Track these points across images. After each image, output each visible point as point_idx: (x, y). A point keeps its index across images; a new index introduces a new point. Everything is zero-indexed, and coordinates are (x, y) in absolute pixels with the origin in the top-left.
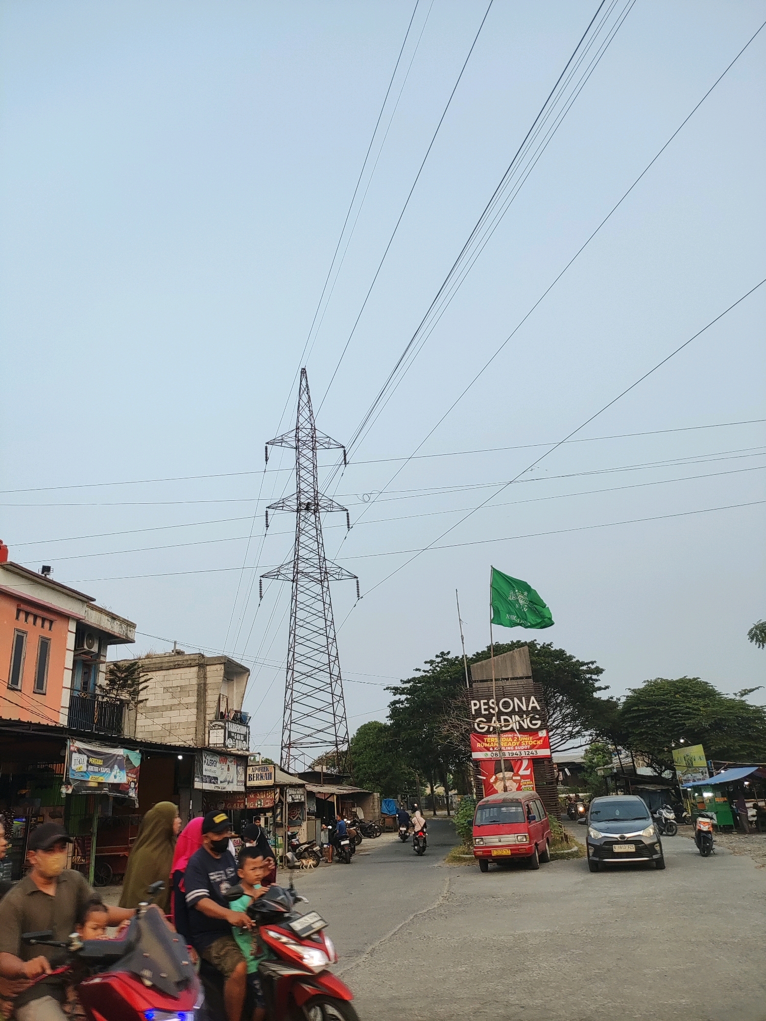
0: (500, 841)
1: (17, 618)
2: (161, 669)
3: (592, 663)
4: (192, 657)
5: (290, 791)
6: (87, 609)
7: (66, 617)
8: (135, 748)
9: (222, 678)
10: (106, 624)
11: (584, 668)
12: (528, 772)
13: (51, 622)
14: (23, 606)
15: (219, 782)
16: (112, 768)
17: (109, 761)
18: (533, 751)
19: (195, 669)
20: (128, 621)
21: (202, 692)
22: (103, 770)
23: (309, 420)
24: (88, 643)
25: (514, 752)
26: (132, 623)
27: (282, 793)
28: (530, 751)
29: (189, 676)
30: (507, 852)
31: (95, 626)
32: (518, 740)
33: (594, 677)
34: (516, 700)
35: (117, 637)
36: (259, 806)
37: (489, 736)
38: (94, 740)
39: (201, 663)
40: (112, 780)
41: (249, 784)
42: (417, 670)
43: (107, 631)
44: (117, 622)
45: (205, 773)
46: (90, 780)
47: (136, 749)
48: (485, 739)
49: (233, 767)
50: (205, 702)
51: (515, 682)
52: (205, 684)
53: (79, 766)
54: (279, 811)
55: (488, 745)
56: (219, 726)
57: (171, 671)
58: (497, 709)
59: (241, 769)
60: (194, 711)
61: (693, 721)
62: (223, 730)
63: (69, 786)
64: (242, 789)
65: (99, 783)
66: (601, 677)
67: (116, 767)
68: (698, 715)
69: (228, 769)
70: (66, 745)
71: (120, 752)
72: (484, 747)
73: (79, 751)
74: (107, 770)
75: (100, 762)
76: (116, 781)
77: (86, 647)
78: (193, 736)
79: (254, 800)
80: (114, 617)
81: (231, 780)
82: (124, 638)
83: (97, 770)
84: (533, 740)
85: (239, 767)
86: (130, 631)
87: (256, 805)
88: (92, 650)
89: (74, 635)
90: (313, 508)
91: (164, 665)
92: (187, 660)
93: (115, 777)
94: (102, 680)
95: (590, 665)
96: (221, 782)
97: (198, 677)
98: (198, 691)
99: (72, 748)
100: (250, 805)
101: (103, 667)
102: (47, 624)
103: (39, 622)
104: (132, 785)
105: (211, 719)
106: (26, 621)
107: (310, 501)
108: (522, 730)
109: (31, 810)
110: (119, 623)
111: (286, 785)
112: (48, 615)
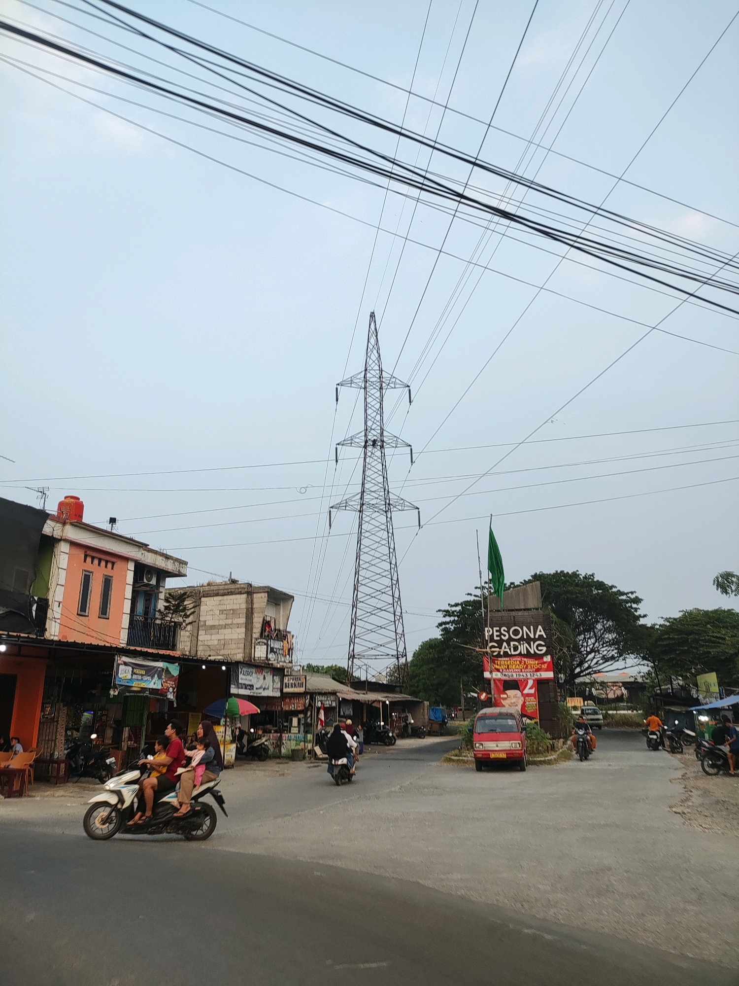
0: (497, 746)
1: (85, 561)
2: (217, 595)
3: (632, 593)
4: (242, 586)
5: (318, 698)
6: (143, 552)
7: (126, 559)
8: (175, 661)
9: (265, 604)
10: (161, 563)
11: (624, 597)
12: (532, 691)
13: (113, 563)
14: (88, 553)
15: (255, 688)
16: (152, 677)
17: (150, 671)
18: (538, 673)
19: (245, 596)
20: (180, 560)
21: (250, 615)
22: (145, 678)
23: (376, 362)
24: (147, 578)
25: (521, 674)
26: (184, 561)
27: (312, 699)
28: (535, 673)
29: (240, 601)
30: (503, 756)
31: (151, 565)
32: (525, 663)
33: (634, 606)
34: (525, 628)
35: (170, 573)
36: (293, 709)
37: (499, 659)
38: (138, 656)
39: (250, 591)
40: (151, 686)
41: (285, 690)
42: (468, 594)
43: (162, 568)
44: (171, 561)
45: (240, 681)
46: (134, 685)
47: (176, 663)
48: (496, 662)
49: (269, 677)
50: (252, 623)
51: (526, 613)
52: (252, 608)
53: (125, 675)
54: (309, 714)
55: (498, 667)
56: (262, 643)
57: (225, 597)
58: (507, 636)
59: (277, 679)
60: (243, 630)
61: (718, 650)
62: (265, 647)
63: (116, 690)
64: (278, 694)
65: (142, 688)
66: (640, 606)
67: (156, 676)
68: (724, 644)
69: (264, 678)
70: (114, 659)
71: (160, 664)
72: (495, 668)
73: (125, 664)
74: (149, 678)
75: (143, 672)
76: (155, 687)
77: (145, 581)
78: (241, 651)
79: (289, 704)
80: (167, 557)
81: (266, 687)
82: (177, 573)
83: (140, 678)
84: (538, 664)
85: (275, 677)
86: (182, 567)
87: (291, 707)
88: (151, 583)
89: (133, 572)
90: (379, 444)
91: (220, 591)
92: (238, 589)
93: (154, 683)
94: (161, 605)
95: (630, 595)
96: (257, 689)
97: (247, 602)
98: (246, 614)
99: (119, 662)
100: (286, 708)
101: (162, 596)
102: (110, 565)
103: (103, 563)
104: (171, 690)
105: (257, 637)
106: (92, 563)
107: (375, 438)
108: (528, 655)
109: (97, 705)
110: (172, 562)
111: (315, 693)
112: (111, 558)
